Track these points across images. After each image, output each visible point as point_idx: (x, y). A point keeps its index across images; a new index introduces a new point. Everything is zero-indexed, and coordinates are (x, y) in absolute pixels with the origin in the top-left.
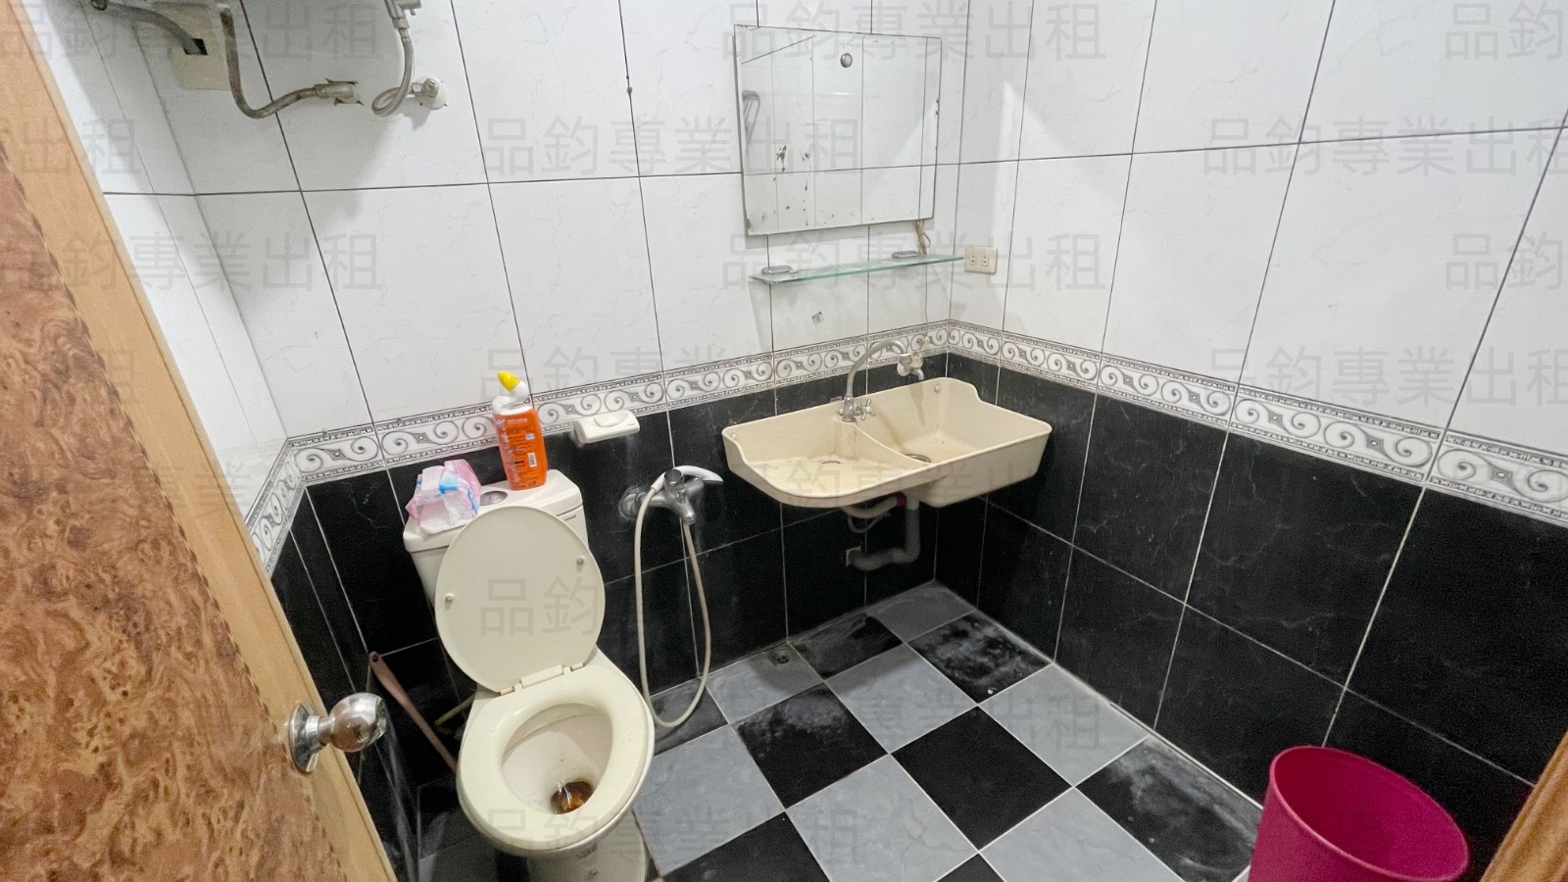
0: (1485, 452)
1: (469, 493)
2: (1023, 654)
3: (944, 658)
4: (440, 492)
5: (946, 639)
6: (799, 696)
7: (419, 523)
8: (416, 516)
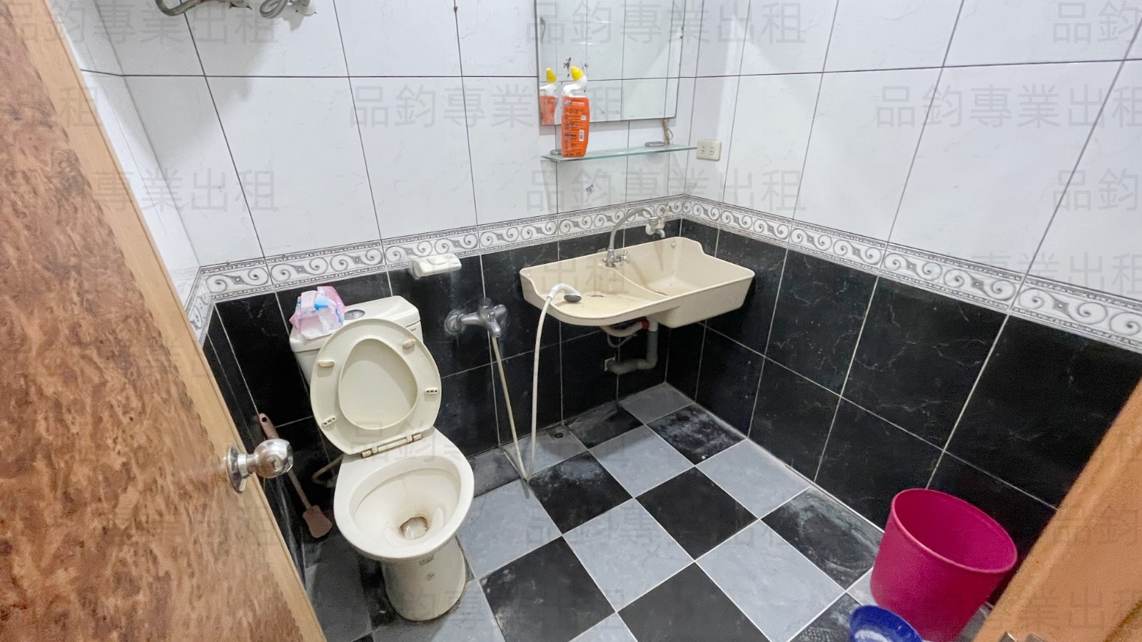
0: (1052, 290)
1: (337, 311)
2: (727, 433)
3: (672, 434)
4: (315, 309)
5: (673, 423)
6: (571, 460)
7: (300, 332)
8: (298, 326)
